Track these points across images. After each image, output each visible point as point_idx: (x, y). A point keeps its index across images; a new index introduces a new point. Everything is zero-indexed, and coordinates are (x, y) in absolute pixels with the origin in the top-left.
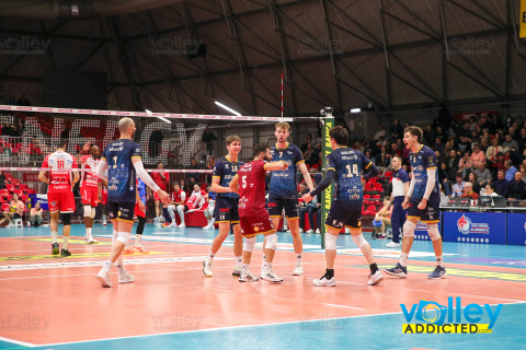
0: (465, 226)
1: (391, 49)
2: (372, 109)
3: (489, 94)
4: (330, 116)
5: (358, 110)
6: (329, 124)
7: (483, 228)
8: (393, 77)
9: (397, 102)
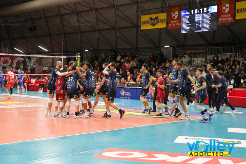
0: (123, 93)
1: (99, 31)
2: (92, 50)
3: (130, 47)
4: (79, 56)
5: (87, 51)
6: (79, 59)
7: (129, 94)
8: (99, 40)
9: (100, 48)
